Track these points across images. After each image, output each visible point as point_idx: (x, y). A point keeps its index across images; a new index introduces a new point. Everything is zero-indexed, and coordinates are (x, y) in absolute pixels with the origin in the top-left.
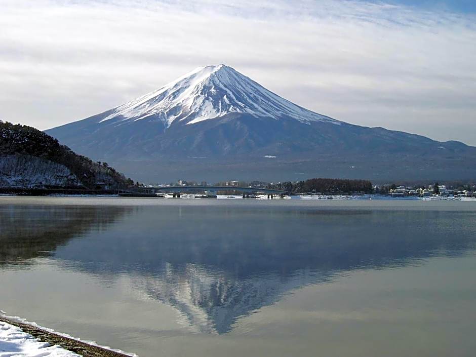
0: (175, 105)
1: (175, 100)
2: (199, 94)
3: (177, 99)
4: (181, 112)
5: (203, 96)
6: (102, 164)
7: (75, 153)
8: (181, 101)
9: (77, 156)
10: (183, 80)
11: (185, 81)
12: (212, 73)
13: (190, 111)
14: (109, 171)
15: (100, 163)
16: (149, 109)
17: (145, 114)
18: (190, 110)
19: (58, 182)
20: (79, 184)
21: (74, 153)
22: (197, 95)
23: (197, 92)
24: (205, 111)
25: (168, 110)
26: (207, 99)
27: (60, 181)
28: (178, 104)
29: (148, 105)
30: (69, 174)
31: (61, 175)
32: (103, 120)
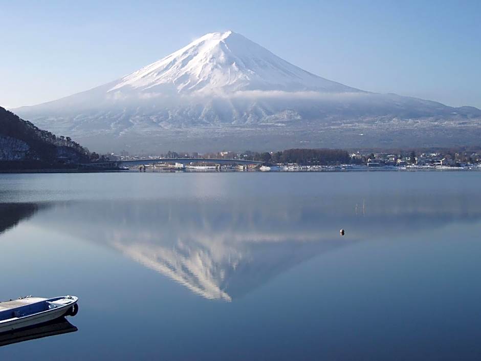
0: (183, 73)
1: (183, 69)
2: (207, 62)
3: (186, 67)
4: (189, 81)
5: (212, 63)
6: (65, 139)
7: (39, 128)
8: (189, 70)
9: (40, 130)
10: (191, 48)
11: (193, 49)
12: (221, 40)
13: (198, 80)
14: (72, 145)
15: (63, 137)
16: (157, 78)
17: (153, 83)
18: (198, 78)
19: (16, 157)
20: (38, 159)
21: (37, 128)
22: (205, 63)
23: (206, 60)
24: (214, 79)
25: (176, 79)
26: (216, 67)
27: (18, 156)
28: (186, 73)
29: (156, 74)
30: (28, 149)
31: (20, 150)
32: (111, 90)
